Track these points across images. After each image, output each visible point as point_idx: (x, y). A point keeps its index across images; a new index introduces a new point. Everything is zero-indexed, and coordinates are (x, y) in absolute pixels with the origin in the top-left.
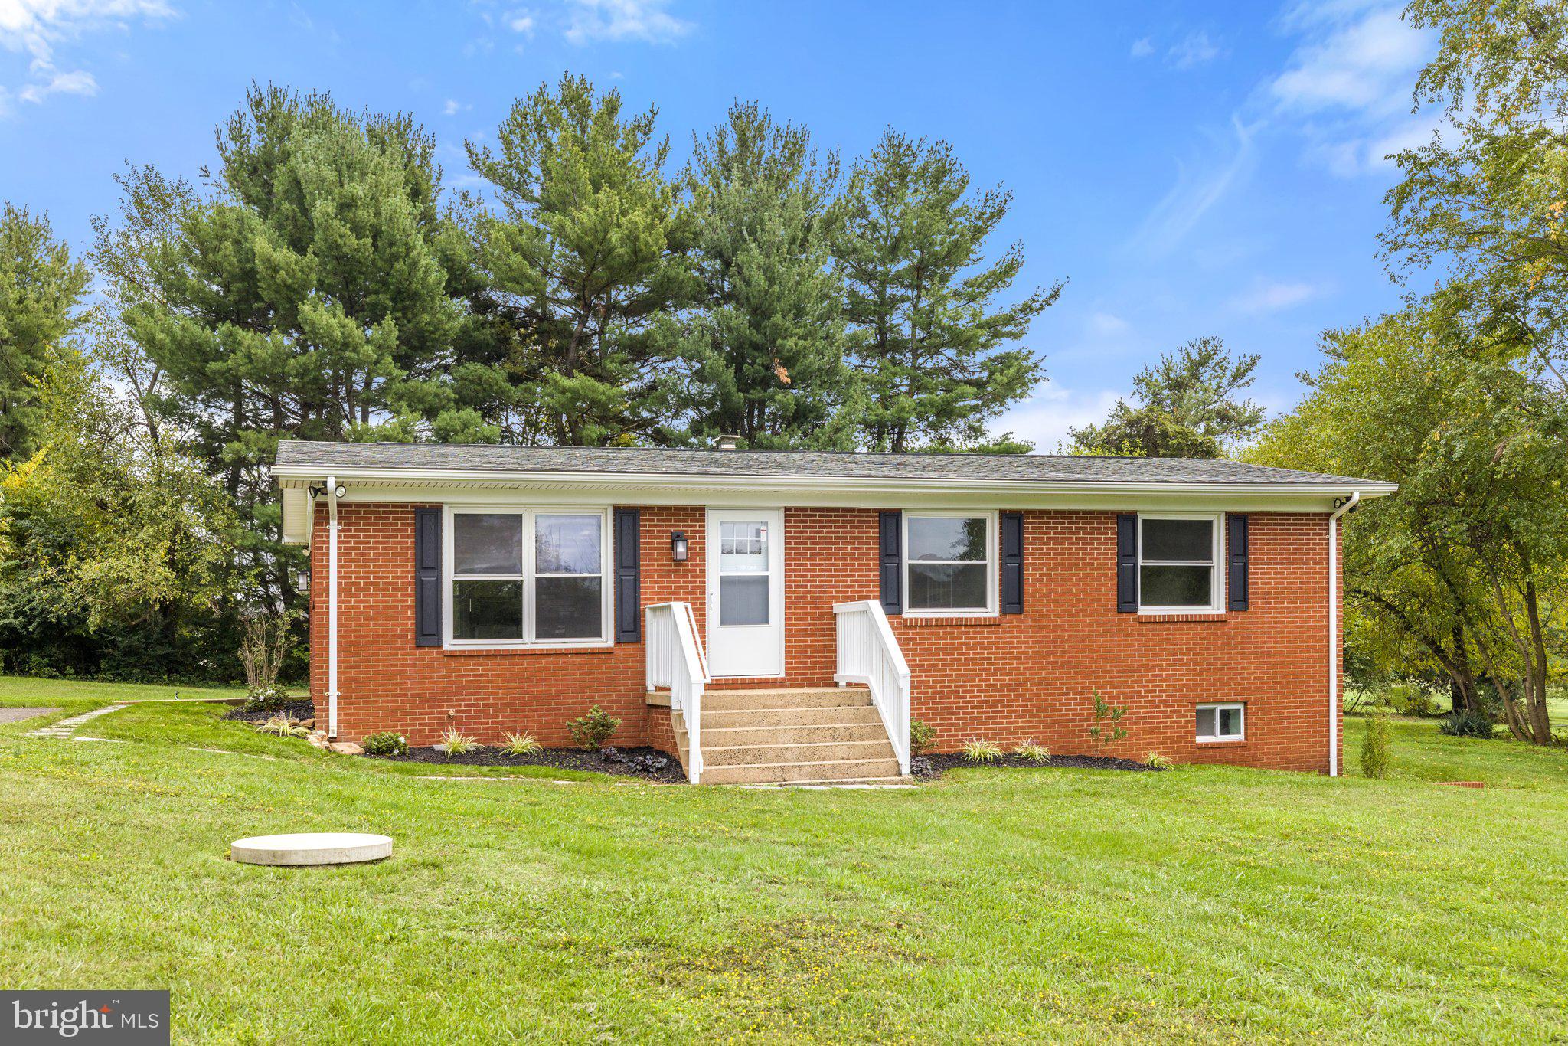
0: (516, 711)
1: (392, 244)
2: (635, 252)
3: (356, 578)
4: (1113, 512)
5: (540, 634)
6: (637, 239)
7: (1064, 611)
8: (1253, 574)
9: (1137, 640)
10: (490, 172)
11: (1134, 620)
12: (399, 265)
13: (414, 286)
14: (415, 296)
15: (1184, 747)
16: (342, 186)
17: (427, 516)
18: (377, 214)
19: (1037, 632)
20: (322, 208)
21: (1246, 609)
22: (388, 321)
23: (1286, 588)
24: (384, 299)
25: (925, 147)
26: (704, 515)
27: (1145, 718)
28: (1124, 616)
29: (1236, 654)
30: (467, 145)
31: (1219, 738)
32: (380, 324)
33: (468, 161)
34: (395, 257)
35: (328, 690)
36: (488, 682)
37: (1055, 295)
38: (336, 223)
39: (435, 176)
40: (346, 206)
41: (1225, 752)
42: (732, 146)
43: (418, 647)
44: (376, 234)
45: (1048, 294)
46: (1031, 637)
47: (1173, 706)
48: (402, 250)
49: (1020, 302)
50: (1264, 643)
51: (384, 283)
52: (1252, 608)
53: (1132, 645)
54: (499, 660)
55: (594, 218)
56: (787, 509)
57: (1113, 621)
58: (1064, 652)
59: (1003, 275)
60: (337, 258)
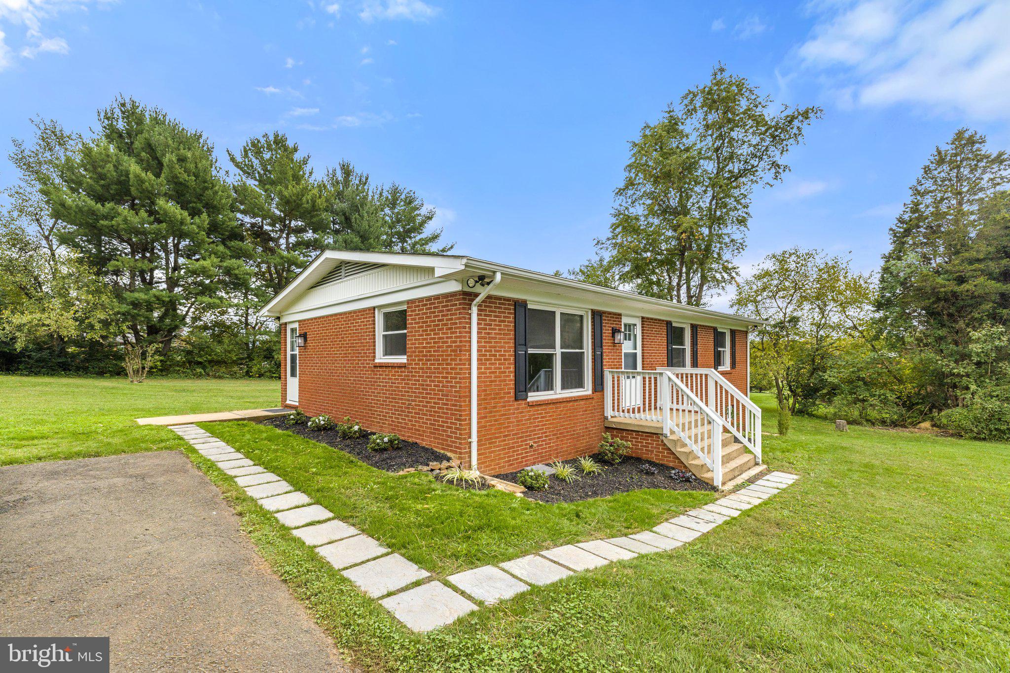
0: (558, 438)
1: (205, 182)
2: (313, 206)
3: (485, 351)
4: (713, 327)
5: (564, 387)
6: (315, 201)
8: (736, 354)
10: (237, 165)
12: (210, 192)
13: (215, 203)
14: (214, 207)
16: (179, 150)
18: (196, 167)
20: (169, 158)
21: (734, 368)
22: (204, 216)
23: (740, 360)
24: (199, 206)
25: (405, 192)
30: (228, 151)
32: (199, 217)
33: (229, 158)
34: (207, 188)
35: (470, 437)
36: (547, 421)
37: (452, 247)
38: (177, 166)
39: (214, 160)
40: (182, 160)
42: (340, 176)
43: (516, 399)
44: (197, 176)
45: (450, 246)
48: (211, 185)
49: (441, 249)
51: (199, 199)
52: (736, 368)
54: (551, 406)
55: (298, 190)
56: (643, 318)
59: (434, 238)
60: (176, 183)
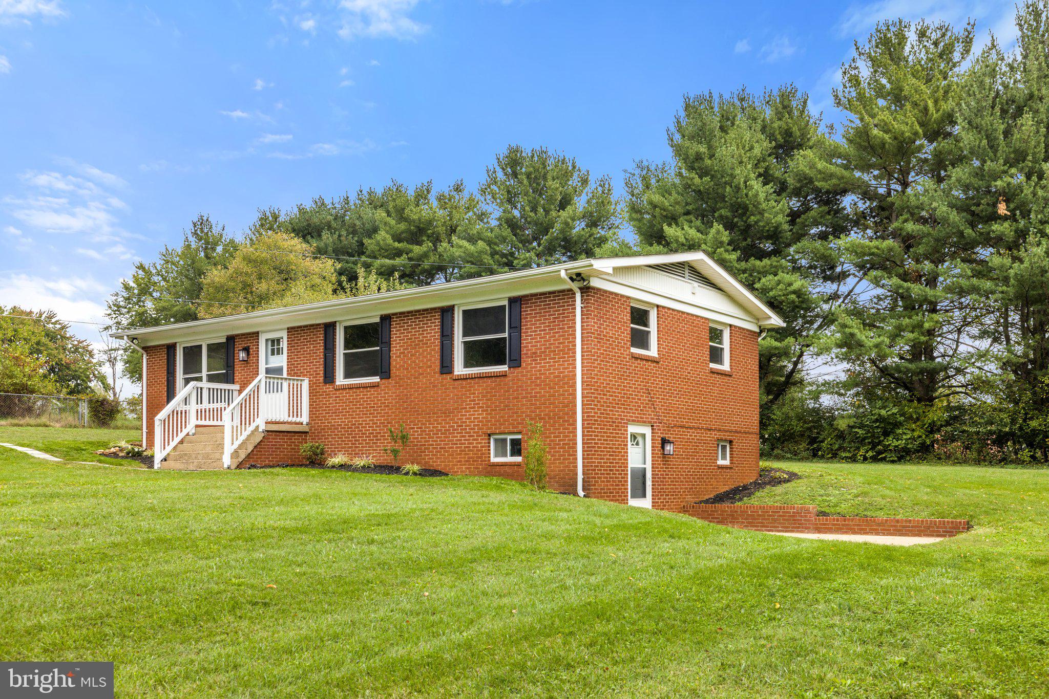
3: (152, 379)
4: (439, 308)
7: (411, 375)
8: (525, 340)
9: (452, 392)
11: (451, 378)
15: (481, 465)
17: (171, 349)
19: (398, 389)
21: (519, 366)
23: (548, 348)
26: (258, 336)
27: (457, 444)
28: (444, 376)
29: (514, 398)
31: (509, 459)
41: (507, 468)
46: (394, 393)
47: (473, 436)
50: (532, 389)
52: (524, 365)
53: (449, 396)
56: (288, 329)
57: (438, 379)
58: (411, 401)
